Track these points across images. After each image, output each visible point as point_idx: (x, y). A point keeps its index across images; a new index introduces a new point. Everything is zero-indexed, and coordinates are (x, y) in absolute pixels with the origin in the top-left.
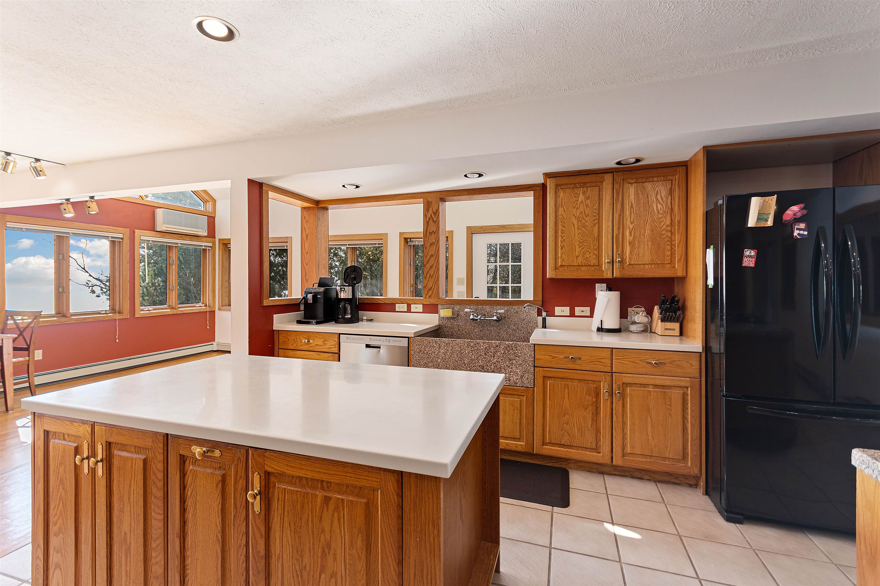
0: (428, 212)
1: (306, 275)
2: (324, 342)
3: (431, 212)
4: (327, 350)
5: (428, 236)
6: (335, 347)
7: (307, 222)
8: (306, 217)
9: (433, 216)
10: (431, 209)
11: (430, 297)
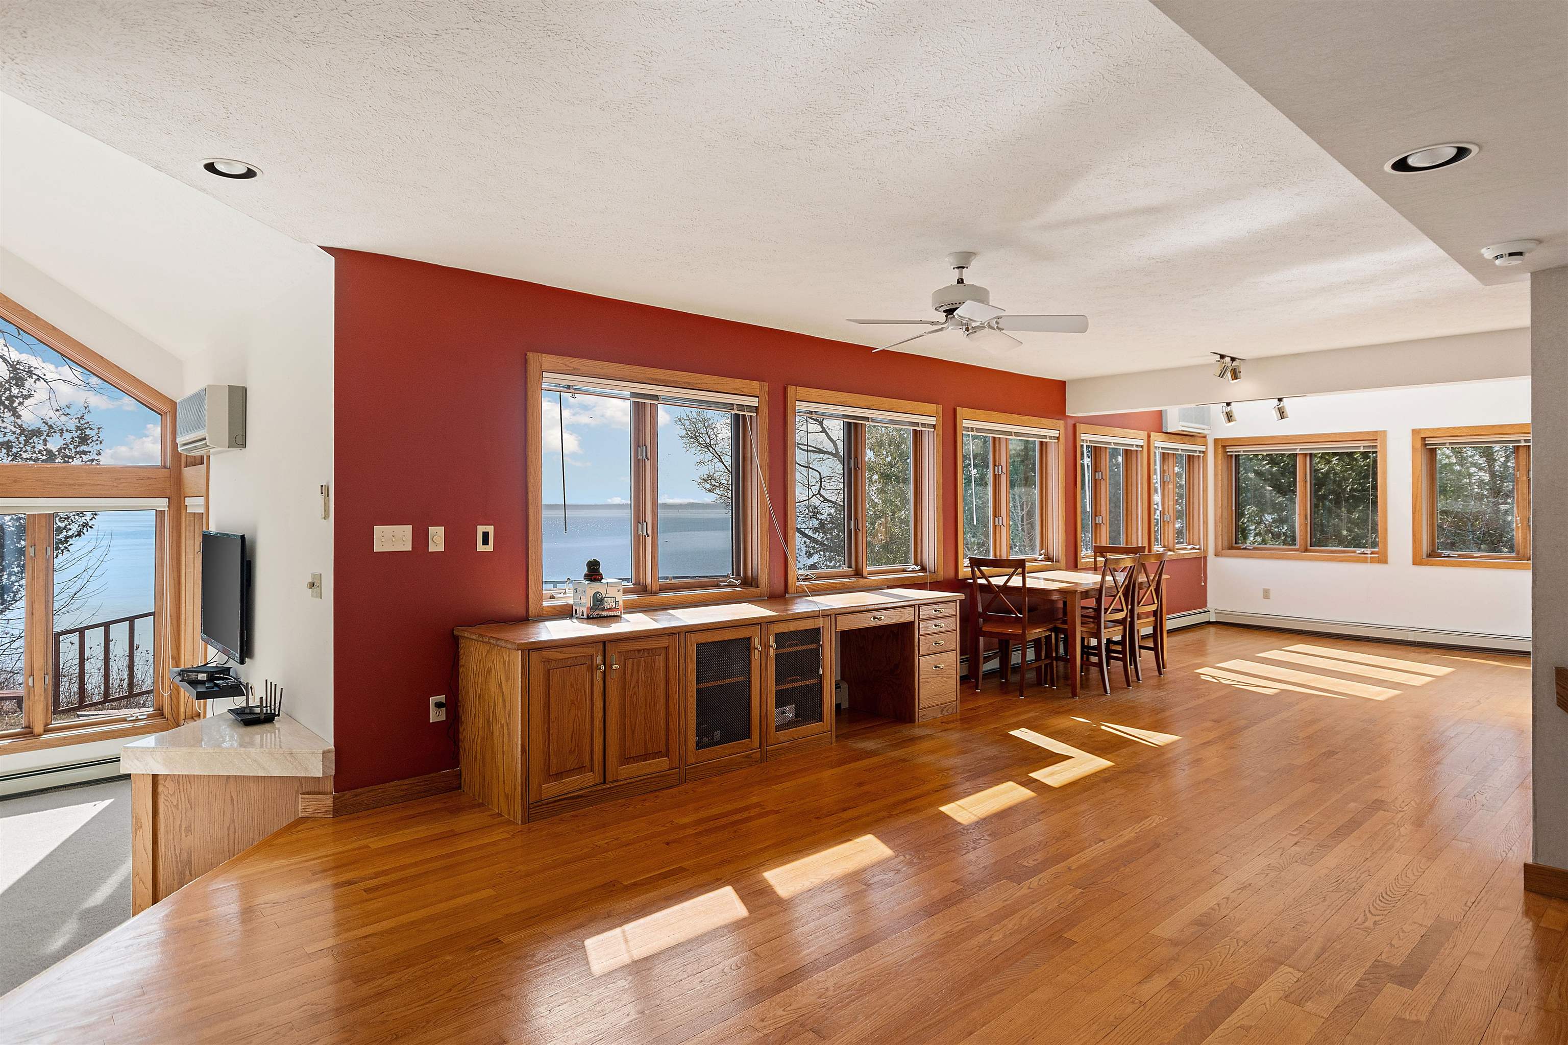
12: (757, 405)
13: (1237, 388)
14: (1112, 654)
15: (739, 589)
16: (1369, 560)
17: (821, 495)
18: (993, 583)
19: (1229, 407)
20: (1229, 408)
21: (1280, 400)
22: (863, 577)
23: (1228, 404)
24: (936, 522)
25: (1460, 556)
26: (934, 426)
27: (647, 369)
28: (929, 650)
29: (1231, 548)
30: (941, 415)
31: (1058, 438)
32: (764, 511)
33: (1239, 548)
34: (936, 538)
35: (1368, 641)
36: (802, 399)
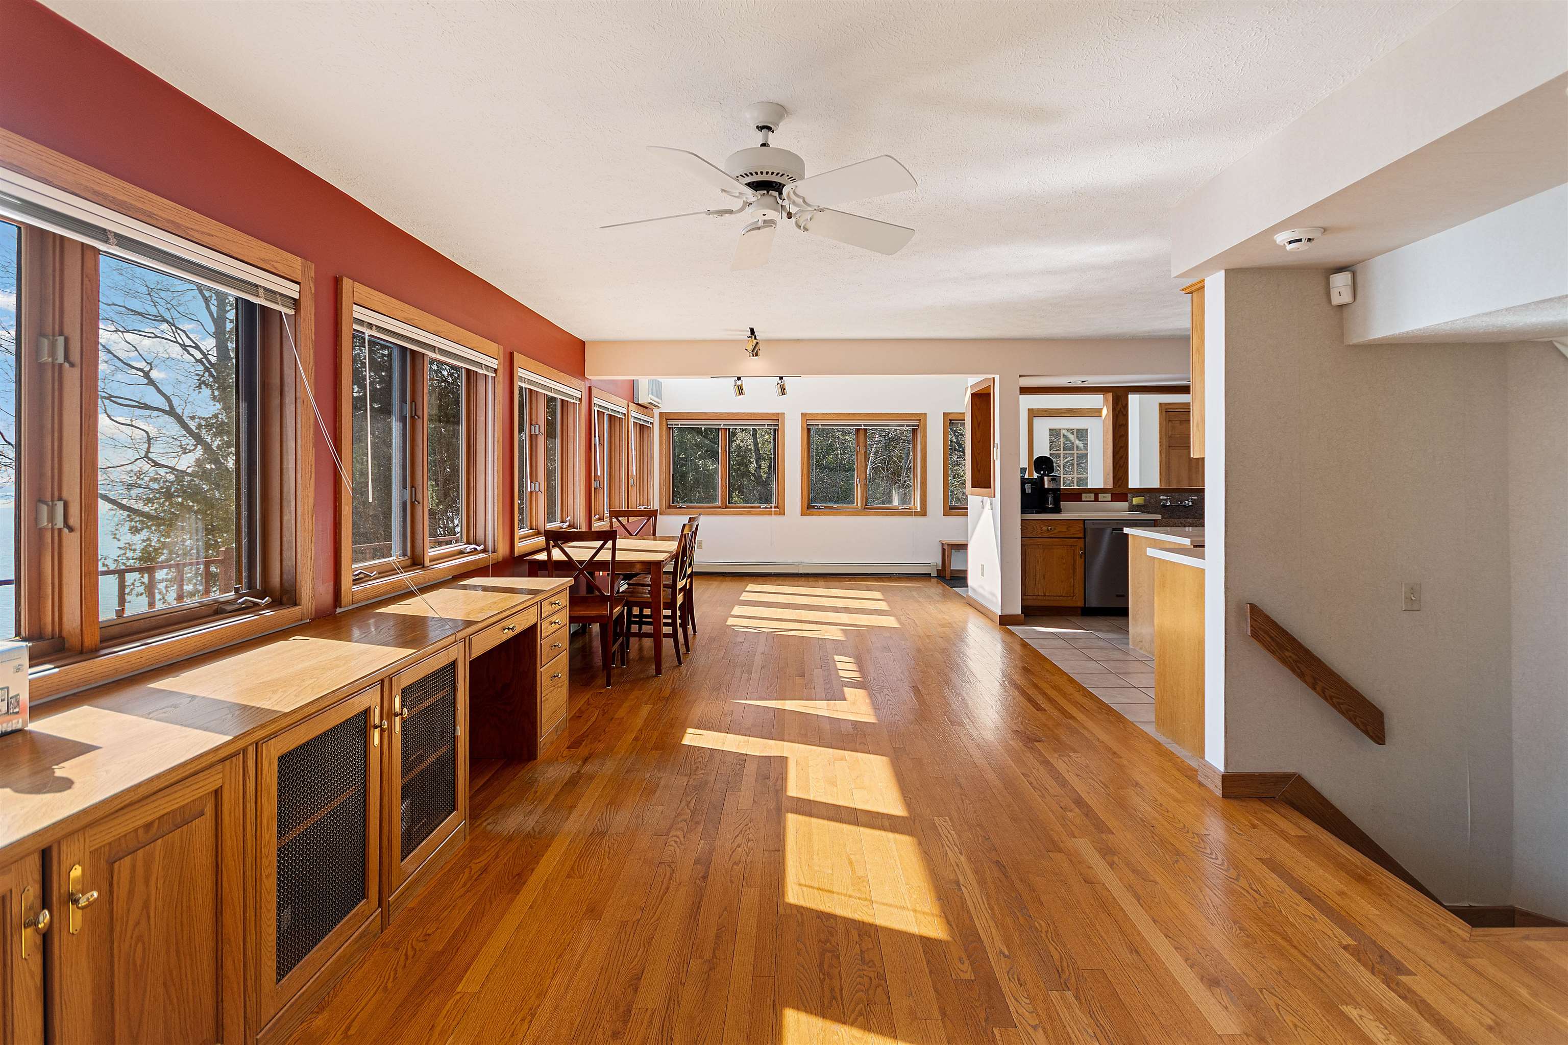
0: (1117, 405)
1: (977, 465)
2: (1067, 528)
3: (1120, 406)
4: (1073, 536)
5: (1117, 428)
6: (1081, 533)
7: (979, 409)
8: (978, 403)
9: (1122, 409)
10: (1120, 404)
11: (1119, 486)
12: (296, 296)
13: (755, 365)
14: (644, 620)
15: (268, 613)
16: (773, 513)
17: (150, 459)
18: (575, 558)
19: (740, 381)
20: (739, 383)
21: (781, 378)
22: (424, 567)
23: (739, 378)
24: (496, 490)
25: (826, 508)
26: (496, 371)
27: (82, 166)
28: (549, 657)
29: (670, 507)
30: (502, 358)
31: (580, 400)
32: (308, 476)
33: (676, 507)
34: (496, 509)
35: (772, 576)
36: (360, 302)
